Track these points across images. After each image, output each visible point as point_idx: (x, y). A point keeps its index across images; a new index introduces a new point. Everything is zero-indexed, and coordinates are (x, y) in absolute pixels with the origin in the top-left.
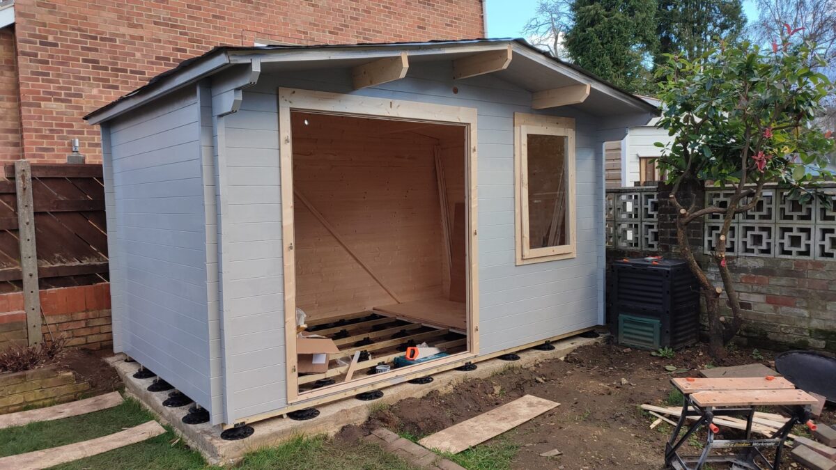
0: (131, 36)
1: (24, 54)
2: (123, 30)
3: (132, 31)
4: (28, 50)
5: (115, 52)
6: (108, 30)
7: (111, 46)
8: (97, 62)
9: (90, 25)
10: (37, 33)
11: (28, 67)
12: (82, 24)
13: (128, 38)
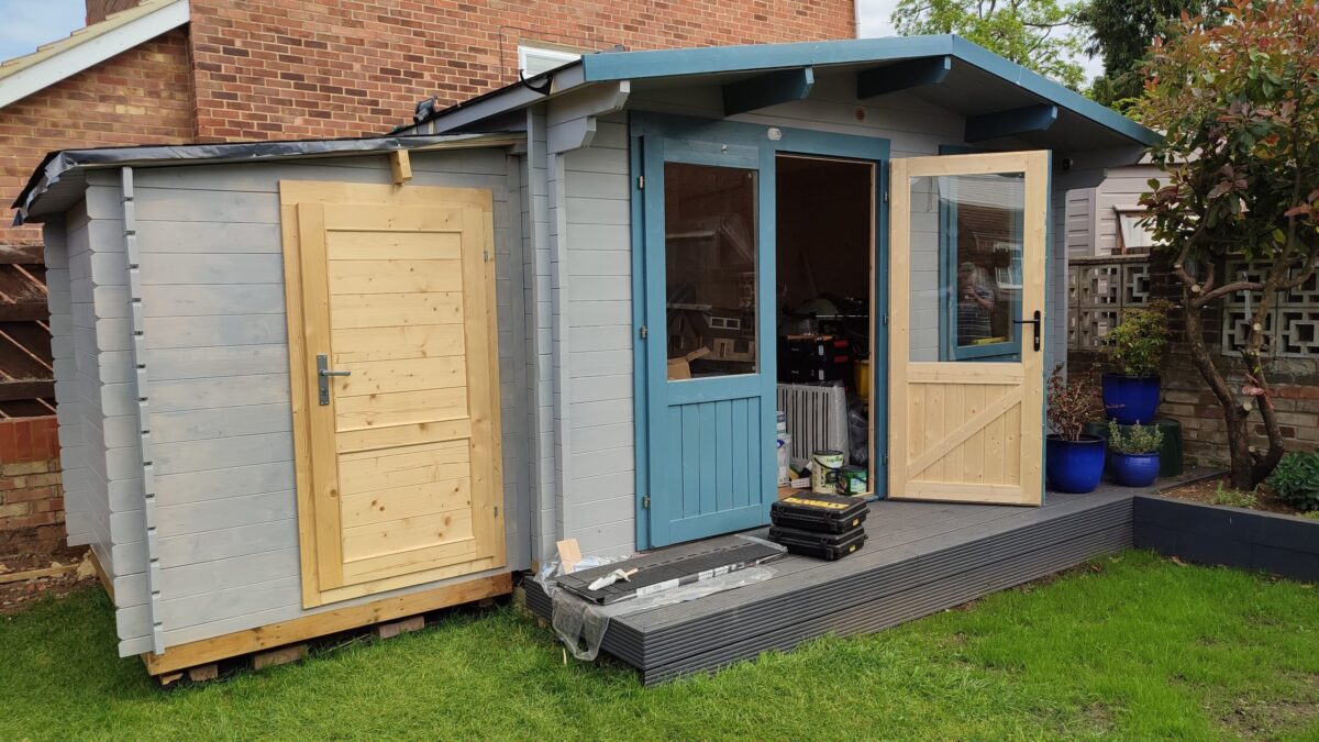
0: (347, 38)
1: (204, 67)
2: (336, 30)
3: (349, 32)
4: (208, 62)
5: (326, 64)
6: (316, 30)
7: (320, 54)
8: (302, 78)
9: (290, 23)
10: (220, 36)
11: (208, 85)
12: (280, 21)
13: (342, 42)
